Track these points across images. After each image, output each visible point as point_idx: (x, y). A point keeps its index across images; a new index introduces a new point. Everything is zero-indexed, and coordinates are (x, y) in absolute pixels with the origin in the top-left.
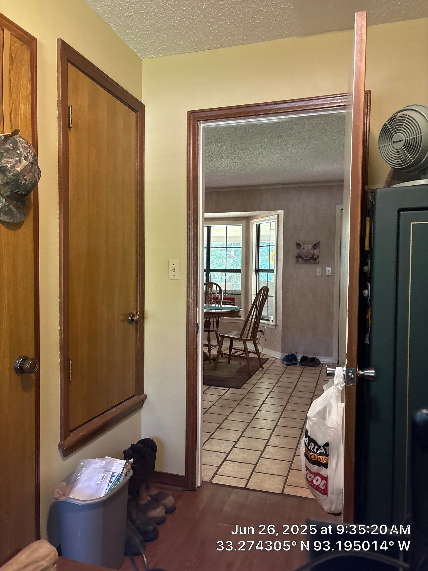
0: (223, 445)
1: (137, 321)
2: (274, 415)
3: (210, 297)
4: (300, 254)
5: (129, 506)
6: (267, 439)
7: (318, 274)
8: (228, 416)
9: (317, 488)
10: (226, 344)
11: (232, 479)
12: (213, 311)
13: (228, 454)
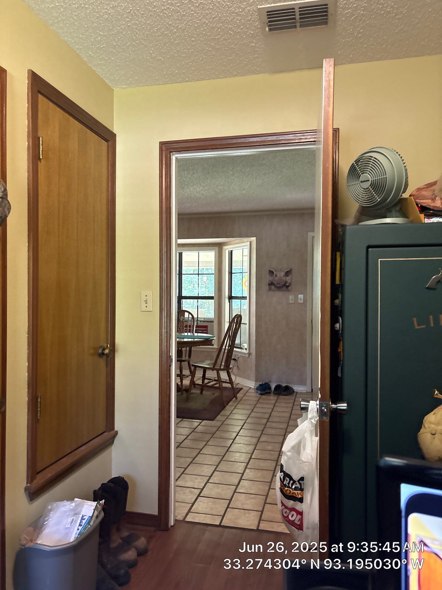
0: (197, 481)
1: (107, 355)
2: (248, 447)
3: (182, 326)
4: (273, 281)
5: (99, 549)
6: (242, 472)
7: (291, 302)
8: (201, 449)
9: (292, 523)
10: (199, 374)
11: (206, 517)
12: (186, 340)
13: (202, 489)
